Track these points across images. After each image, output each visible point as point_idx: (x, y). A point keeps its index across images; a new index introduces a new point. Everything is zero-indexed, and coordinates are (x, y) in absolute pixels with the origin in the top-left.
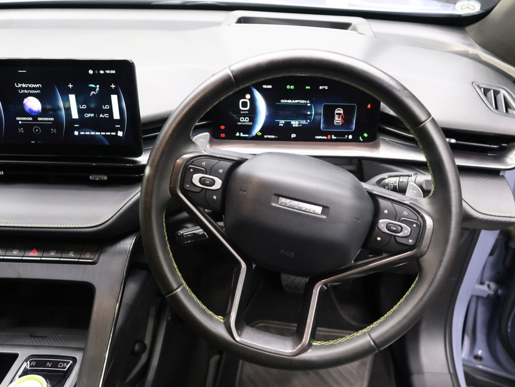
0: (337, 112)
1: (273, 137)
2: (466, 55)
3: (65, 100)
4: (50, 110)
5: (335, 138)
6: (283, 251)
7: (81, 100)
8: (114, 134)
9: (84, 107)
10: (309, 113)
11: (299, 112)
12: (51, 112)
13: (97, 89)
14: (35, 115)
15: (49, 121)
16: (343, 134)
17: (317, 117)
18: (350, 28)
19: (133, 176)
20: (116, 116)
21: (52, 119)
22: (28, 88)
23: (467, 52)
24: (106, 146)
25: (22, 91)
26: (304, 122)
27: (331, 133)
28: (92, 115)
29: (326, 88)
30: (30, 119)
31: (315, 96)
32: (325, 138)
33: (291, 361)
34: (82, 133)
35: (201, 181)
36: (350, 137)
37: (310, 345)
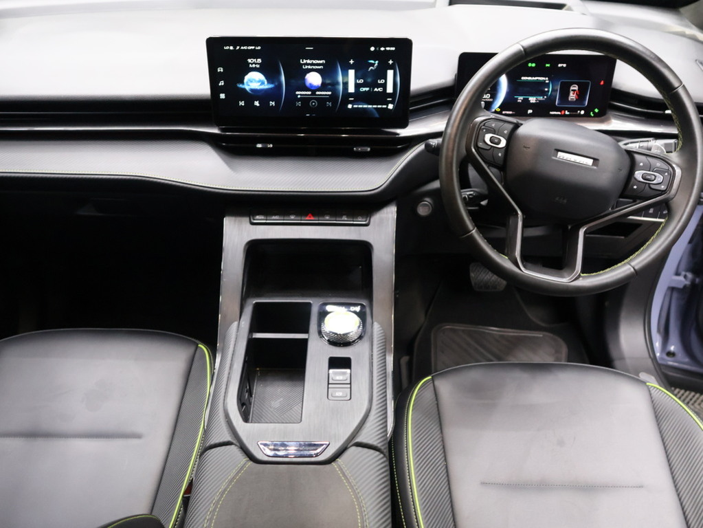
0: (572, 88)
1: (511, 113)
2: (683, 35)
3: (345, 74)
4: (329, 84)
5: (568, 113)
6: (557, 199)
7: (359, 74)
8: (385, 106)
9: (361, 81)
10: (546, 89)
11: (537, 88)
12: (330, 87)
13: (376, 65)
14: (314, 90)
15: (326, 95)
16: (576, 109)
17: (553, 93)
18: (565, 8)
19: (392, 147)
20: (390, 89)
21: (330, 93)
22: (312, 64)
23: (684, 32)
24: (376, 118)
25: (306, 67)
26: (541, 98)
27: (565, 109)
28: (367, 89)
29: (565, 65)
30: (310, 93)
31: (553, 73)
32: (559, 113)
33: (567, 286)
34: (355, 106)
35: (491, 140)
36: (582, 112)
37: (579, 276)
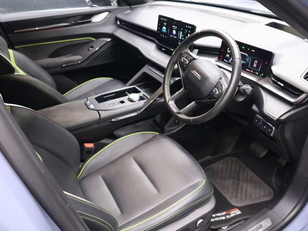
0: (255, 62)
3: (180, 33)
5: (252, 72)
9: (183, 36)
10: (246, 59)
12: (177, 35)
13: (186, 31)
15: (176, 38)
16: (255, 71)
17: (249, 61)
25: (173, 28)
26: (244, 62)
29: (254, 51)
30: (173, 36)
31: (250, 53)
32: (249, 71)
35: (183, 60)
36: (257, 73)
